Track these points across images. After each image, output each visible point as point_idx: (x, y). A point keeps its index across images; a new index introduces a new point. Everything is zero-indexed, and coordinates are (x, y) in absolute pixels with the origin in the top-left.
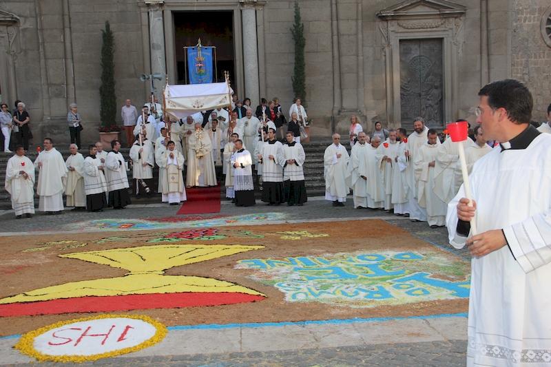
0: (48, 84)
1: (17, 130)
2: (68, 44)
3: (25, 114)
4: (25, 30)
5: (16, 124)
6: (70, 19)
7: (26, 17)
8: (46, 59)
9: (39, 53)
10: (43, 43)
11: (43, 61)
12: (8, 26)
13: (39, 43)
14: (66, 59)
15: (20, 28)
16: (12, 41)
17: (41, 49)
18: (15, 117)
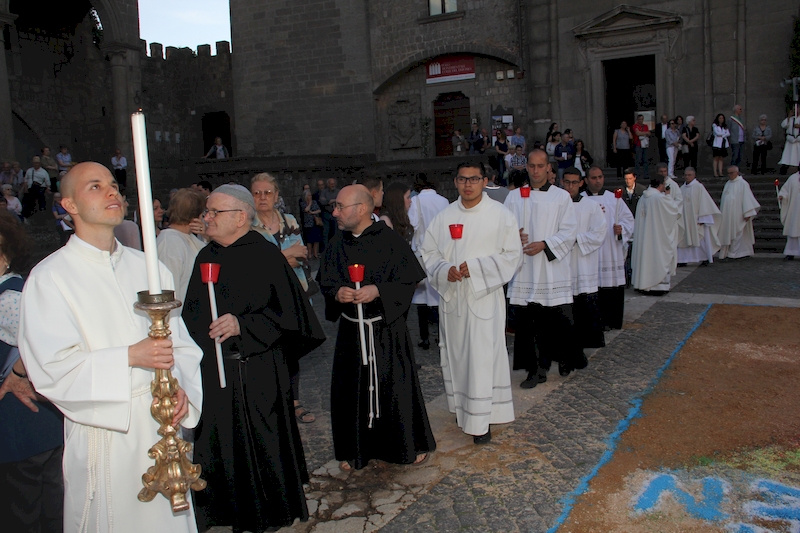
0: (713, 94)
1: (686, 150)
2: (741, 41)
3: (695, 130)
4: (689, 30)
5: (684, 143)
6: (746, 9)
7: (690, 16)
8: (712, 62)
9: (704, 57)
10: (710, 44)
11: (707, 66)
12: (669, 28)
13: (704, 43)
14: (737, 60)
15: (683, 29)
16: (672, 46)
17: (707, 52)
18: (684, 134)
